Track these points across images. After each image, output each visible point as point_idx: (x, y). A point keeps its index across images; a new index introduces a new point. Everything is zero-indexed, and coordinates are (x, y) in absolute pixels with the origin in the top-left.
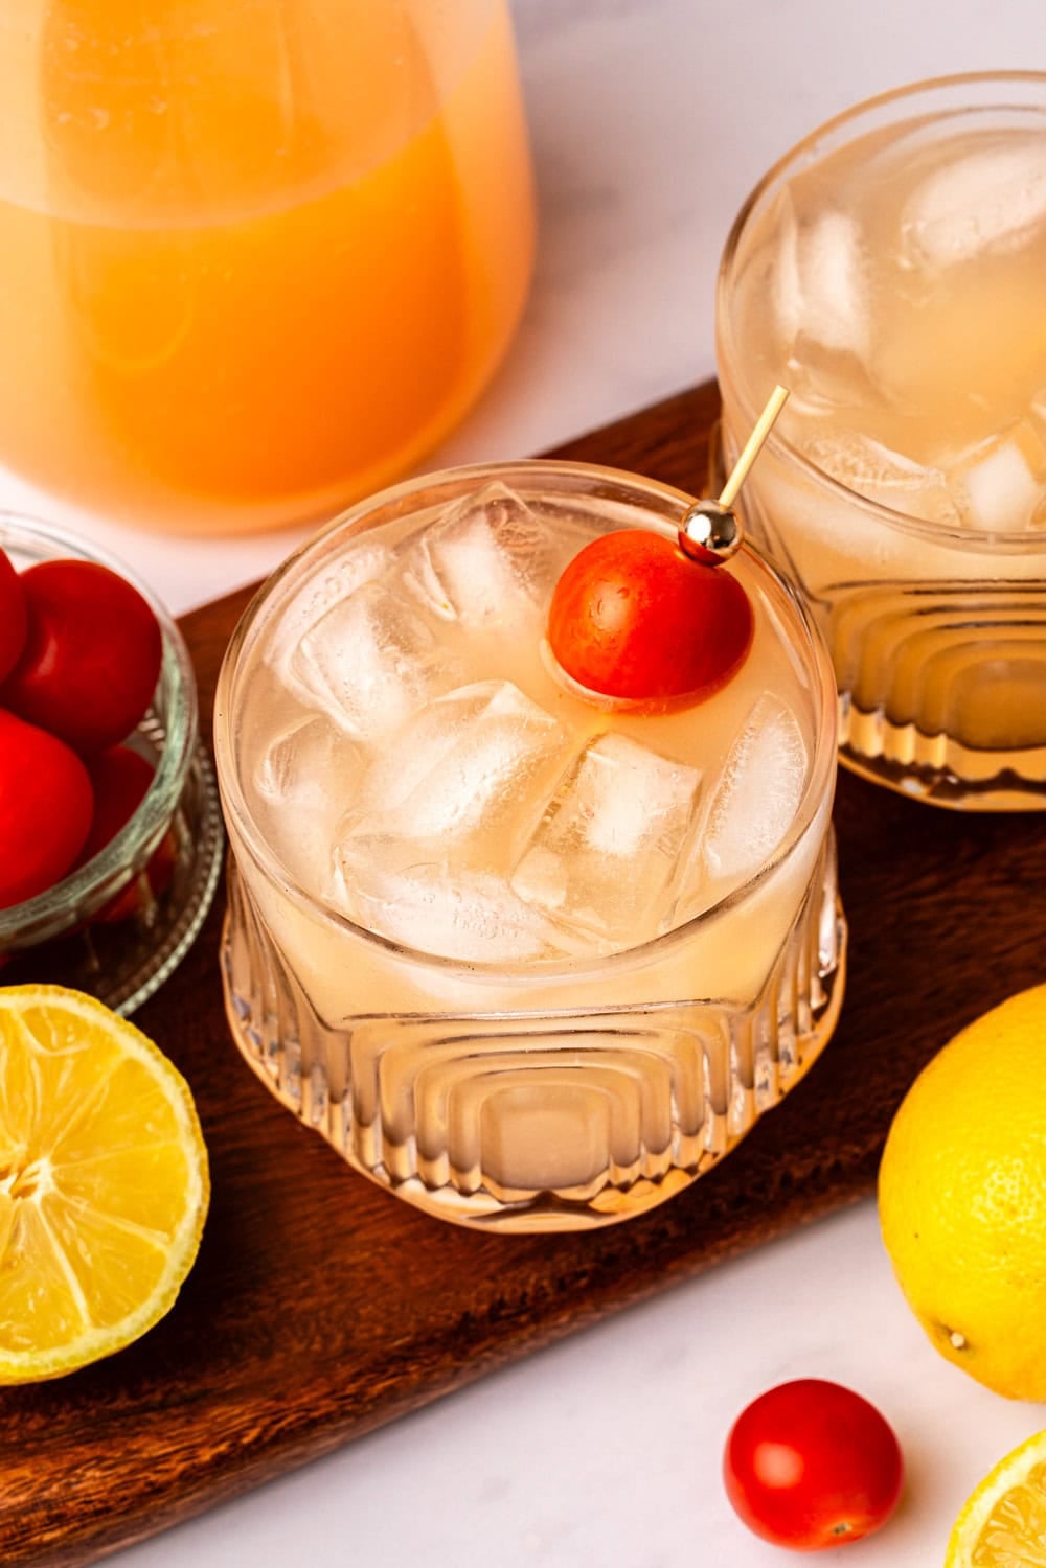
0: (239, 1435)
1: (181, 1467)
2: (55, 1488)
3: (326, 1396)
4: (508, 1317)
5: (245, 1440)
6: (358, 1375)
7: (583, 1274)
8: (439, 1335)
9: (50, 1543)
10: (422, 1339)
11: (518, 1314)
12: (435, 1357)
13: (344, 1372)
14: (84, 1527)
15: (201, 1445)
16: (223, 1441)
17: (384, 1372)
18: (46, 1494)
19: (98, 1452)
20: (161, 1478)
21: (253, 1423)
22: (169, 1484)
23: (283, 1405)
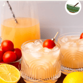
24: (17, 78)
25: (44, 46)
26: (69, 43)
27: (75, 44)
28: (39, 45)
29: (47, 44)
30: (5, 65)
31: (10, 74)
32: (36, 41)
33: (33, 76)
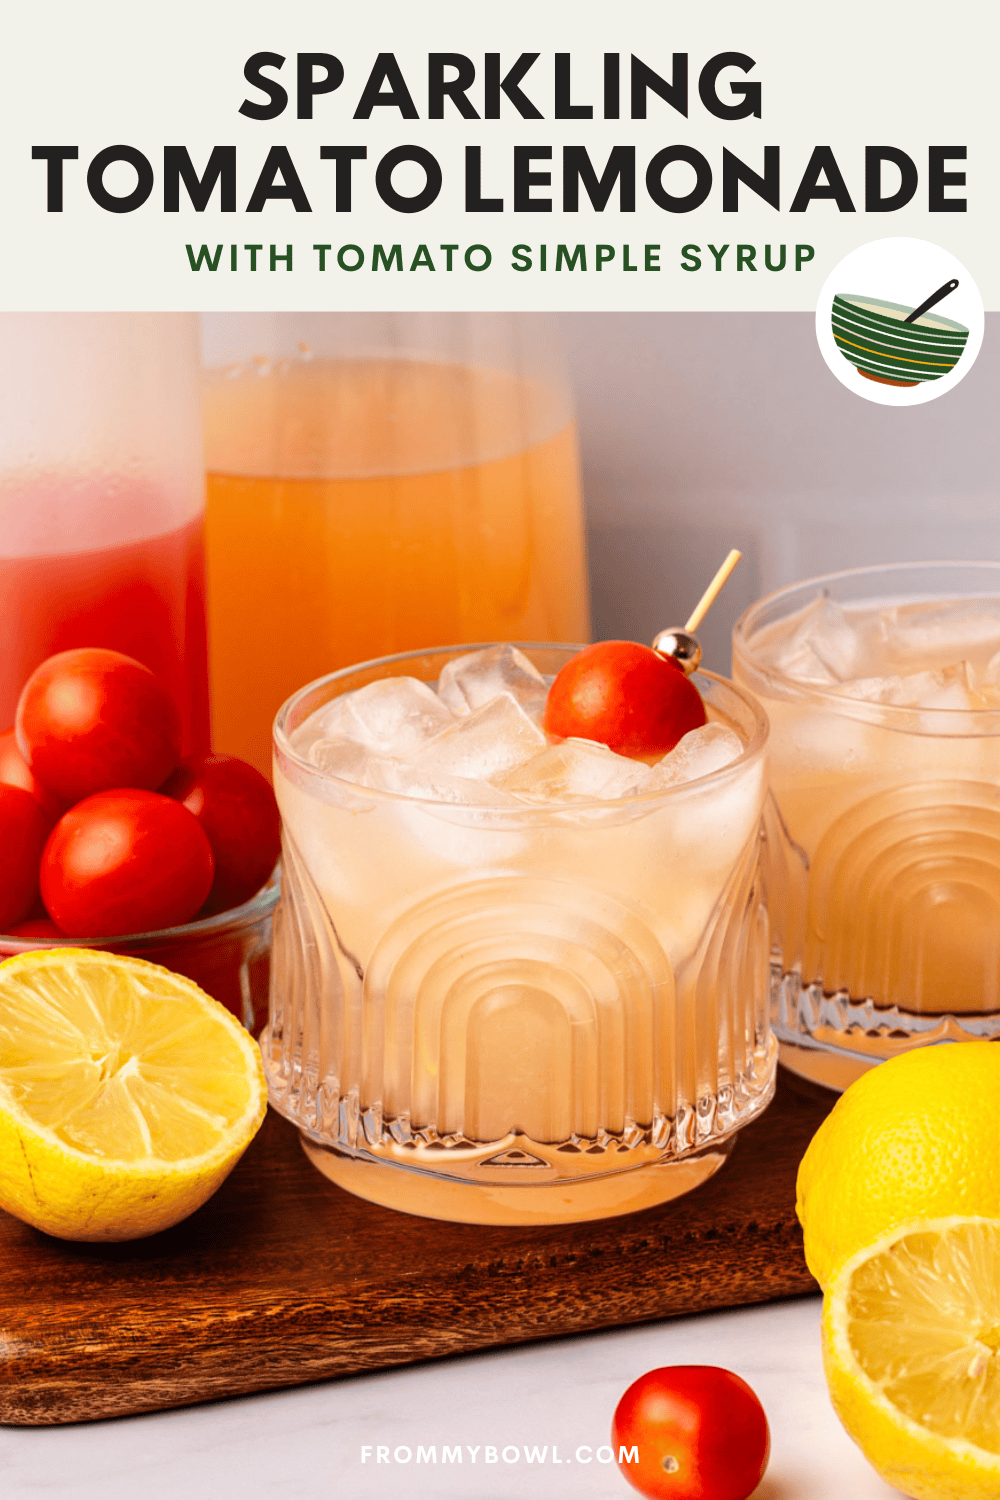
0: (264, 1308)
1: (211, 1320)
2: (102, 1316)
3: (342, 1296)
4: (505, 1275)
5: (268, 1313)
6: (372, 1288)
7: (572, 1258)
8: (443, 1275)
9: (91, 1356)
10: (429, 1275)
11: (514, 1275)
12: (439, 1291)
13: (357, 1284)
14: (121, 1348)
15: (230, 1308)
16: (249, 1309)
17: (395, 1291)
18: (94, 1319)
19: (143, 1302)
20: (194, 1325)
21: (277, 1303)
22: (200, 1331)
23: (304, 1295)
24: (218, 1122)
25: (561, 725)
26: (872, 687)
27: (955, 697)
28: (497, 708)
29: (592, 696)
30: (69, 960)
31: (132, 1068)
32: (453, 668)
33: (423, 1097)
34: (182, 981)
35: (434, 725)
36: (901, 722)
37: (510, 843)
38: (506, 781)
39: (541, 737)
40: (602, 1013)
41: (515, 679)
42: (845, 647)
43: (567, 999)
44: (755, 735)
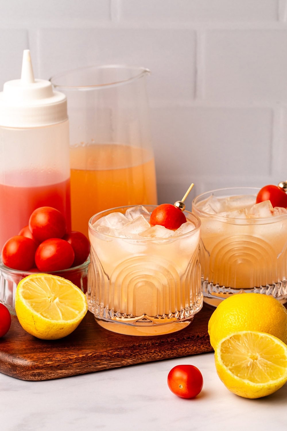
0: (88, 354)
1: (76, 357)
2: (51, 356)
3: (105, 351)
4: (142, 347)
5: (89, 355)
6: (112, 350)
7: (157, 343)
8: (128, 347)
9: (49, 365)
10: (125, 347)
11: (144, 347)
12: (127, 350)
13: (108, 349)
14: (55, 363)
15: (80, 354)
16: (84, 354)
17: (117, 350)
18: (49, 356)
19: (60, 353)
20: (72, 358)
21: (91, 353)
22: (73, 359)
23: (97, 351)
24: (77, 312)
25: (153, 223)
26: (224, 214)
27: (243, 216)
29: (161, 216)
30: (42, 276)
31: (57, 300)
32: (129, 210)
33: (123, 307)
34: (68, 281)
35: (124, 223)
36: (231, 222)
37: (143, 248)
38: (142, 235)
39: (149, 225)
40: (164, 286)
41: (143, 212)
42: (218, 206)
43: (156, 284)
44: (198, 225)
